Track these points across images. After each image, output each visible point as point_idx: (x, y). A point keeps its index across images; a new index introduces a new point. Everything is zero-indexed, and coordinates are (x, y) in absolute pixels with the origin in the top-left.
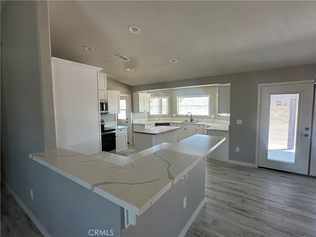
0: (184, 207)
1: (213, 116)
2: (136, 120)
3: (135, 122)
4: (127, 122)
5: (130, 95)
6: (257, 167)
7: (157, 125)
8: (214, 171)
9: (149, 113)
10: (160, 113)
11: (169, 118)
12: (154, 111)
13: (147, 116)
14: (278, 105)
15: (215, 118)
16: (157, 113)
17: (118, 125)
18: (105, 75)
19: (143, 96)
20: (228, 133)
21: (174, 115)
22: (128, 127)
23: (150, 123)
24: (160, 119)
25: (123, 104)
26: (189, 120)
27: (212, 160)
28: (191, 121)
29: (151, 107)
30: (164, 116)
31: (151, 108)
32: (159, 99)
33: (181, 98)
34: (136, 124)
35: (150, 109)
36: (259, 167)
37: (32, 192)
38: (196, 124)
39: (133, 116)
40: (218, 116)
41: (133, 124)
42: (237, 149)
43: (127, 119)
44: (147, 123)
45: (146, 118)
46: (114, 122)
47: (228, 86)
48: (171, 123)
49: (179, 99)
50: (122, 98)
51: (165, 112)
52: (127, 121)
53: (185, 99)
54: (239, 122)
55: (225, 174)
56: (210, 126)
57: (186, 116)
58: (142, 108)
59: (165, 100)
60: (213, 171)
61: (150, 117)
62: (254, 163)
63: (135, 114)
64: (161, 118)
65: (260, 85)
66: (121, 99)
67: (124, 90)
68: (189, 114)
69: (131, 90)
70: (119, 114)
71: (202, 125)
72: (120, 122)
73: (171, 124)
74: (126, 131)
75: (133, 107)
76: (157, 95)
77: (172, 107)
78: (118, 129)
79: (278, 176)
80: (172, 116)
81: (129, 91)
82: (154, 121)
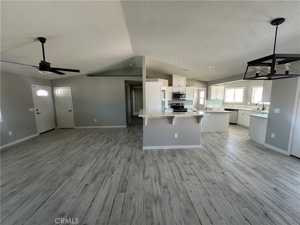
0: (176, 137)
2: (210, 105)
4: (203, 106)
5: (206, 88)
7: (226, 110)
9: (223, 101)
11: (244, 106)
16: (232, 101)
18: (185, 78)
19: (216, 88)
20: (267, 120)
24: (233, 106)
25: (203, 94)
26: (261, 108)
28: (263, 109)
30: (238, 104)
31: (226, 97)
34: (208, 108)
36: (291, 155)
39: (207, 102)
41: (206, 108)
42: (273, 135)
43: (204, 104)
45: (221, 104)
46: (191, 105)
49: (254, 89)
51: (239, 100)
54: (277, 111)
57: (256, 104)
61: (224, 103)
62: (286, 151)
63: (209, 101)
67: (202, 85)
72: (200, 106)
73: (240, 110)
75: (207, 96)
77: (248, 96)
80: (247, 104)
81: (205, 85)
82: (224, 107)
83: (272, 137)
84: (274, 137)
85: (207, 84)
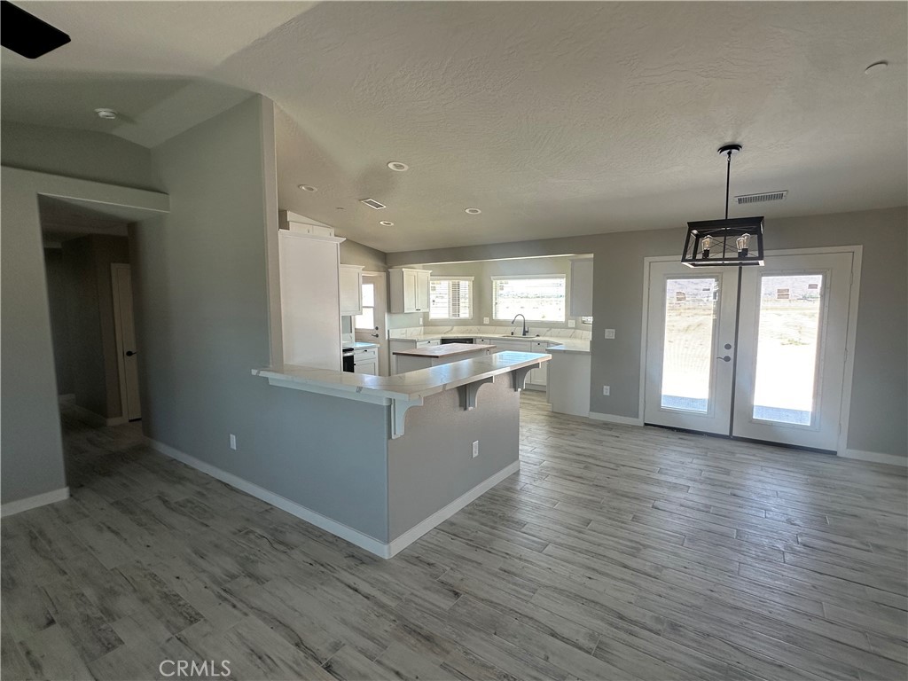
0: (475, 455)
1: (572, 323)
2: (398, 330)
3: (396, 334)
4: (377, 336)
5: (383, 274)
6: (642, 425)
7: (444, 341)
8: (555, 430)
9: (426, 315)
10: (454, 315)
11: (475, 328)
12: (440, 311)
13: (421, 323)
14: (679, 299)
15: (576, 328)
16: (446, 316)
17: (357, 340)
19: (415, 277)
20: (589, 357)
21: (486, 320)
22: (379, 345)
23: (429, 337)
24: (453, 329)
25: (368, 292)
26: (519, 331)
27: (557, 415)
28: (524, 334)
29: (431, 301)
30: (463, 323)
31: (432, 303)
32: (451, 282)
33: (503, 281)
34: (397, 340)
35: (429, 306)
36: (646, 424)
37: (233, 438)
38: (533, 341)
39: (390, 320)
40: (584, 322)
41: (389, 341)
42: (606, 390)
43: (377, 328)
44: (422, 338)
45: (421, 326)
46: (349, 335)
47: (589, 259)
48: (476, 338)
49: (497, 283)
50: (367, 280)
51: (465, 313)
52: (377, 332)
53: (509, 281)
54: (610, 334)
55: (573, 435)
56: (558, 344)
57: (513, 322)
58: (409, 305)
59: (466, 286)
60: (552, 430)
61: (428, 323)
62: (634, 417)
63: (394, 317)
64: (455, 328)
65: (647, 260)
66: (364, 283)
67: (372, 262)
68: (520, 318)
69: (386, 263)
70: (358, 317)
71: (545, 342)
72: (360, 336)
73: (478, 340)
74: (376, 353)
75: (390, 301)
76: (446, 274)
77: (482, 301)
78: (358, 349)
79: (674, 437)
80: (481, 323)
81: (380, 264)
82: (439, 333)
83: (605, 394)
84: (608, 394)
85: (387, 260)
